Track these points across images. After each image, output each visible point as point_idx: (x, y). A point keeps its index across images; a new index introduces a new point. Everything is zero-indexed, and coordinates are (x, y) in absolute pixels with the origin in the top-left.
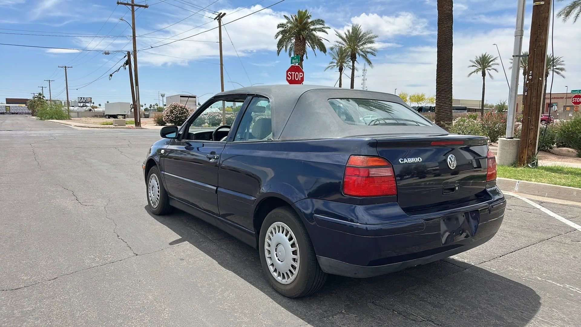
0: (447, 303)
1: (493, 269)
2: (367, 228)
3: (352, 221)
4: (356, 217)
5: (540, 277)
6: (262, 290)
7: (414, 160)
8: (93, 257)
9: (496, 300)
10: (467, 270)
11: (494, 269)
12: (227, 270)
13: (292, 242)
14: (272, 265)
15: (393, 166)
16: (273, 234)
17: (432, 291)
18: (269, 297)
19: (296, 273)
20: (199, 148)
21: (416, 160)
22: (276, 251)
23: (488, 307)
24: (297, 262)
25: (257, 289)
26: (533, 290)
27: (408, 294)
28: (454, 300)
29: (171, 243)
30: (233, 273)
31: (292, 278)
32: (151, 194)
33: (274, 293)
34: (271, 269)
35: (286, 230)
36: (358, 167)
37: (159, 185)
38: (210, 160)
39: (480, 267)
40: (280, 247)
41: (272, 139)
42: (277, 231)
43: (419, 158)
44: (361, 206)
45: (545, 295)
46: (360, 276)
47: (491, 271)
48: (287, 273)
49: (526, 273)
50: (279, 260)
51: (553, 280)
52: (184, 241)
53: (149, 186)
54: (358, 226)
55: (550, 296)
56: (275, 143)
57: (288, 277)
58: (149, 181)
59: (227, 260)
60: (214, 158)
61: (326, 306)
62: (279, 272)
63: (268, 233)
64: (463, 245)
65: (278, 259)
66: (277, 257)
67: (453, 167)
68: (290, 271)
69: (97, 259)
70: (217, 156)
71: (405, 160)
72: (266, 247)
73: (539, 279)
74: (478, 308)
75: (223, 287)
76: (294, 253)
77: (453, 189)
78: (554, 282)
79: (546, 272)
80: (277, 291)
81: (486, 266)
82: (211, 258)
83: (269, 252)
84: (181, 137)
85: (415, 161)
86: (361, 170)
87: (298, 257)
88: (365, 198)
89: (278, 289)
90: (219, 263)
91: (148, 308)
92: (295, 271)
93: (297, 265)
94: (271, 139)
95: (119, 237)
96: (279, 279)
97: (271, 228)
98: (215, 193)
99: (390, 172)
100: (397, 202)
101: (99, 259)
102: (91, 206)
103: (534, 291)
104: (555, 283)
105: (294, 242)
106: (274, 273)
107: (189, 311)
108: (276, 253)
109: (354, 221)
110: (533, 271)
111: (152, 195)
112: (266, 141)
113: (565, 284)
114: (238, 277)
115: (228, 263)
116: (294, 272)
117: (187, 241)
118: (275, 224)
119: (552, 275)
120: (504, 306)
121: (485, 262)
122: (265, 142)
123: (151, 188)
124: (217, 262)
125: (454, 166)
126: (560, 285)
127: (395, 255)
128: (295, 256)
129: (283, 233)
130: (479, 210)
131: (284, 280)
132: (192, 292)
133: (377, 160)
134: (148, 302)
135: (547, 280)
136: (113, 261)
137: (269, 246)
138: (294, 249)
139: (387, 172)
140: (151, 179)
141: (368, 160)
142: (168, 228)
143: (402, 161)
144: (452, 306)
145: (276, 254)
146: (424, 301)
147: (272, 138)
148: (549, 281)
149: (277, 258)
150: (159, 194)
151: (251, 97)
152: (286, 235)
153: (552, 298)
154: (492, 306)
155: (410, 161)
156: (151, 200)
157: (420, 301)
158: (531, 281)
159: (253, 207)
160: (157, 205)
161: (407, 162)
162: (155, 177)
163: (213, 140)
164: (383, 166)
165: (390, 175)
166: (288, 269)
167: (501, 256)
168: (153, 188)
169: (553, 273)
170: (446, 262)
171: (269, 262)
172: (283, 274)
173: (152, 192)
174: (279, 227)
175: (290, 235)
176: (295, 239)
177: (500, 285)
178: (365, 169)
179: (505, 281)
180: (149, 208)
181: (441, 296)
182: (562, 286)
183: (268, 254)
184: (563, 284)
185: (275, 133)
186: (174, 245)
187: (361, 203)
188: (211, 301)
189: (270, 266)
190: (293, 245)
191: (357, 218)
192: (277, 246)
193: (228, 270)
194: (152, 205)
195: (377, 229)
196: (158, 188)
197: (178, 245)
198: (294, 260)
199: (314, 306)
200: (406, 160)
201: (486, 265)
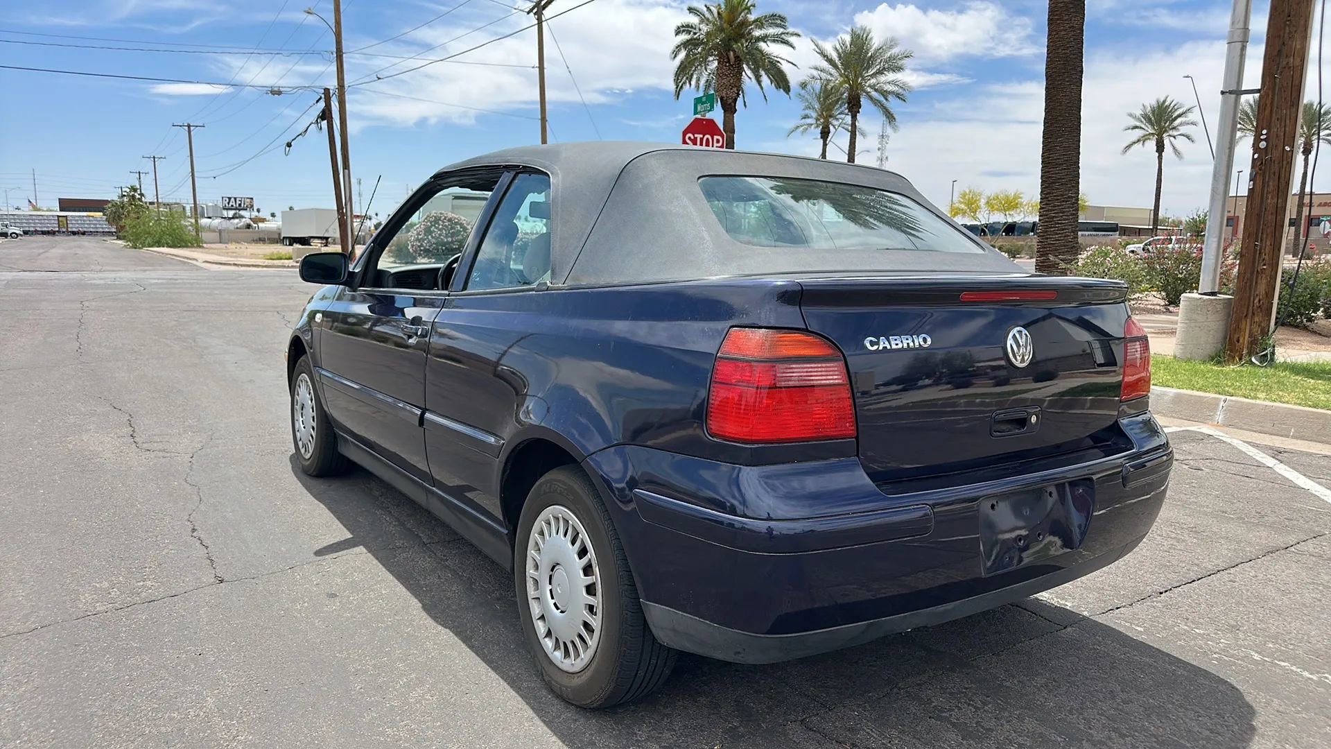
0: (1002, 725)
1: (1137, 628)
2: (770, 530)
3: (733, 511)
4: (740, 499)
5: (1260, 653)
6: (514, 683)
7: (910, 341)
8: (105, 585)
9: (1135, 717)
10: (1069, 629)
11: (1139, 629)
12: (440, 628)
13: (585, 560)
14: (542, 618)
15: (848, 359)
16: (543, 535)
17: (966, 688)
18: (527, 704)
19: (592, 642)
20: (405, 309)
21: (913, 341)
22: (550, 584)
23: (1110, 738)
24: (596, 615)
25: (502, 682)
26: (1237, 689)
27: (900, 697)
28: (1021, 719)
29: (320, 549)
30: (451, 634)
31: (585, 656)
32: (299, 425)
33: (544, 692)
34: (541, 628)
35: (574, 527)
36: (747, 361)
37: (313, 401)
38: (410, 341)
39: (1105, 623)
40: (559, 572)
41: (549, 284)
42: (554, 532)
43: (924, 335)
44: (753, 468)
45: (1268, 703)
46: (751, 658)
47: (1130, 634)
48: (573, 642)
49: (1222, 641)
50: (557, 608)
51: (1294, 660)
52: (355, 545)
53: (295, 403)
54: (744, 524)
55: (1281, 709)
56: (553, 293)
57: (576, 654)
58: (296, 393)
59: (448, 599)
60: (416, 334)
61: (675, 731)
62: (557, 640)
63: (534, 535)
64: (1060, 568)
65: (555, 604)
66: (552, 598)
67: (1023, 361)
68: (580, 637)
69: (115, 593)
70: (423, 329)
71: (881, 343)
72: (530, 571)
73: (1257, 657)
74: (1084, 742)
75: (413, 676)
76: (590, 590)
77: (1022, 422)
78: (1294, 668)
79: (1275, 638)
80: (551, 690)
81: (1120, 622)
82: (408, 593)
83: (536, 582)
84: (356, 280)
85: (911, 344)
86: (758, 368)
87: (597, 601)
88: (763, 445)
89: (553, 682)
90: (425, 608)
91: (191, 732)
92: (591, 639)
93: (596, 623)
94: (546, 283)
95: (195, 534)
96: (558, 656)
97: (539, 523)
98: (417, 424)
99: (836, 373)
100: (858, 455)
101: (118, 593)
102: (160, 451)
103: (1241, 693)
104: (1299, 670)
105: (590, 560)
106: (547, 639)
107: (298, 743)
108: (550, 587)
109: (738, 511)
110: (1241, 636)
111: (302, 426)
112: (532, 290)
113: (1324, 673)
114: (463, 646)
115: (449, 606)
116: (590, 643)
117: (362, 547)
118: (549, 512)
119: (1291, 647)
120: (1155, 736)
121: (1117, 608)
122: (531, 293)
123: (298, 407)
124: (420, 605)
125: (1026, 358)
126: (1311, 676)
127: (865, 595)
128: (591, 600)
129: (565, 535)
130: (1094, 477)
131: (567, 661)
132: (326, 689)
133: (800, 341)
134: (198, 715)
135: (1276, 662)
136: (153, 598)
137: (537, 567)
138: (589, 580)
139: (828, 375)
140: (300, 387)
141: (777, 341)
142: (327, 511)
143: (872, 343)
144: (1014, 734)
145: (551, 590)
146: (939, 718)
147: (548, 282)
148: (1283, 664)
149: (553, 601)
150: (315, 425)
151: (512, 174)
152: (573, 543)
153: (1287, 714)
154: (1123, 736)
155: (897, 344)
156: (300, 440)
157: (930, 718)
158: (1235, 664)
159: (498, 464)
160: (311, 451)
161: (889, 347)
162: (307, 382)
163: (438, 289)
164: (816, 357)
165: (837, 381)
166: (576, 633)
167: (1161, 593)
168: (302, 409)
169: (1293, 642)
170: (1017, 606)
171: (536, 610)
172: (565, 643)
173: (301, 419)
174: (557, 519)
175: (582, 542)
176: (591, 553)
177: (1153, 673)
178: (765, 367)
179: (1164, 661)
180: (296, 458)
181: (990, 703)
182: (1315, 678)
183: (535, 590)
184: (1318, 672)
185: (557, 268)
186: (327, 557)
187: (756, 460)
188: (368, 715)
189: (539, 621)
190: (587, 570)
191: (744, 503)
192: (552, 570)
193: (443, 626)
194: (303, 451)
195: (797, 531)
196: (313, 411)
197: (335, 555)
198: (591, 608)
199: (642, 733)
200: (887, 343)
201: (1120, 618)
